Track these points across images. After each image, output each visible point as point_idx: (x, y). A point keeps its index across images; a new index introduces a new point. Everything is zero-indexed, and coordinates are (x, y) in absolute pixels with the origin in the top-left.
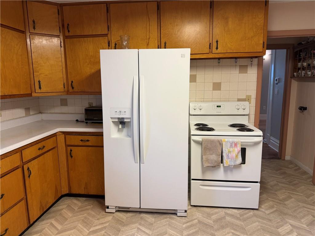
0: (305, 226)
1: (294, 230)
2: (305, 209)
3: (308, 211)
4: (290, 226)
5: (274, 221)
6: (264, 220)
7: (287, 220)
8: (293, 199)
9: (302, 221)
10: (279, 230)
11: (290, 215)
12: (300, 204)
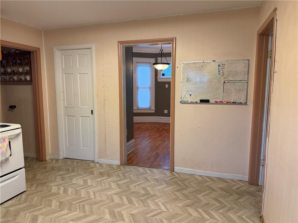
0: (62, 182)
1: (59, 186)
2: (52, 175)
3: (54, 175)
4: (55, 187)
5: (43, 190)
6: (37, 193)
7: (49, 185)
8: (39, 174)
9: (57, 180)
10: (52, 192)
11: (48, 182)
12: (45, 174)
